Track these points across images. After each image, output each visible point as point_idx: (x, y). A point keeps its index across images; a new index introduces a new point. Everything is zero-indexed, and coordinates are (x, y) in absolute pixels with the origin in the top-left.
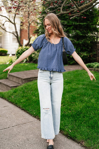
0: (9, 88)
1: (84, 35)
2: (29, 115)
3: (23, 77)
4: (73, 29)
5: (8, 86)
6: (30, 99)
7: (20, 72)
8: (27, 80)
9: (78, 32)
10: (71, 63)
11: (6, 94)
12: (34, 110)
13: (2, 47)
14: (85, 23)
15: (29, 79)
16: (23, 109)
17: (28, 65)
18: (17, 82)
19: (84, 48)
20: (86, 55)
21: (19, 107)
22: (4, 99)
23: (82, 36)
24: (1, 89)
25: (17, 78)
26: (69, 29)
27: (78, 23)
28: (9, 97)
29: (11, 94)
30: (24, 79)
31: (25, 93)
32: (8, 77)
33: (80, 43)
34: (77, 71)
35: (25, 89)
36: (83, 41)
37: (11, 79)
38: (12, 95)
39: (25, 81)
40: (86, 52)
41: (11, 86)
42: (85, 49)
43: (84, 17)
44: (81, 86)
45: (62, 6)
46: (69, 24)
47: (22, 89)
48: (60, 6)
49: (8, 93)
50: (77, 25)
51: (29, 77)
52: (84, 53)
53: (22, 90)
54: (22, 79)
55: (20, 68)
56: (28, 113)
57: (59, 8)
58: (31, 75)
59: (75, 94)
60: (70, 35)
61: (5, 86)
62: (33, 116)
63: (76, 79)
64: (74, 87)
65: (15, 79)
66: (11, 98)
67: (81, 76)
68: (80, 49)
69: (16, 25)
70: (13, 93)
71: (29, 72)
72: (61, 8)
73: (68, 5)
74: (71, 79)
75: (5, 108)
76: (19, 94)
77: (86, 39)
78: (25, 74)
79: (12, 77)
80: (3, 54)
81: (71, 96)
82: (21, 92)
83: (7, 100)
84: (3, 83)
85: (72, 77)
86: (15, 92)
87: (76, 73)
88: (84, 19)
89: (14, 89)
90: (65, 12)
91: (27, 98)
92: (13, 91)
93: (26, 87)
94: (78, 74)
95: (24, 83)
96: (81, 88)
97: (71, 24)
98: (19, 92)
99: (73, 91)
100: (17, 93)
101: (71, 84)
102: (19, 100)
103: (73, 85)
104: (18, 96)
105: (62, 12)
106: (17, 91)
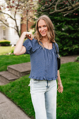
0: (8, 81)
1: (75, 29)
2: (25, 114)
3: (21, 70)
4: (66, 24)
5: (7, 79)
6: (26, 96)
7: (18, 65)
8: (24, 73)
9: (70, 27)
11: (5, 88)
12: (30, 109)
13: (6, 39)
14: (76, 19)
15: (26, 73)
16: (19, 107)
17: (26, 56)
18: (16, 74)
19: (75, 41)
20: (77, 47)
21: (16, 104)
22: (2, 93)
23: (74, 30)
24: (1, 81)
25: (16, 71)
26: (62, 24)
27: (69, 19)
28: (7, 92)
29: (9, 88)
30: (22, 73)
31: (22, 88)
32: (8, 69)
33: (72, 36)
34: (70, 63)
35: (22, 83)
36: (74, 35)
37: (10, 71)
38: (10, 90)
39: (23, 74)
40: (77, 45)
41: (9, 79)
42: (77, 42)
43: (76, 14)
44: (75, 82)
45: (56, 5)
46: (62, 20)
47: (19, 83)
48: (55, 5)
49: (6, 87)
50: (69, 21)
51: (26, 71)
52: (75, 46)
53: (19, 85)
54: (19, 72)
55: (19, 59)
56: (24, 112)
57: (54, 6)
58: (28, 68)
59: (70, 91)
60: (63, 29)
61: (4, 79)
62: (29, 116)
63: (70, 73)
64: (68, 83)
65: (13, 72)
66: (9, 94)
67: (74, 69)
68: (71, 42)
69: (17, 21)
70: (11, 87)
71: (26, 65)
72: (55, 6)
73: (61, 3)
74: (65, 73)
75: (2, 104)
76: (16, 88)
77: (77, 33)
78: (23, 67)
79: (11, 70)
80: (7, 45)
81: (66, 94)
82: (18, 87)
83: (5, 95)
84: (3, 75)
85: (66, 70)
86: (13, 86)
87: (69, 66)
88: (75, 15)
89: (12, 83)
90: (59, 11)
91: (23, 93)
92: (11, 85)
93: (23, 80)
94: (72, 67)
95: (22, 76)
96: (75, 84)
97: (64, 20)
98: (16, 86)
99: (68, 88)
100: (15, 87)
101: (65, 79)
102: (16, 95)
103: (68, 80)
104: (15, 91)
105: (56, 10)
106: (15, 85)
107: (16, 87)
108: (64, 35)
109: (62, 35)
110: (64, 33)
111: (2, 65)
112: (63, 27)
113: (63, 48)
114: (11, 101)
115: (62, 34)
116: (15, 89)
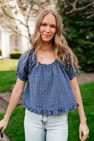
4: (91, 31)
10: (89, 70)
32: (12, 89)
45: (76, 1)
57: (73, 3)
60: (88, 37)
74: (89, 97)
84: (4, 98)
86: (14, 115)
90: (79, 9)
97: (88, 25)
98: (19, 115)
99: (92, 123)
100: (17, 116)
101: (88, 107)
102: (16, 130)
103: (92, 108)
104: (17, 122)
105: (75, 9)
106: (17, 113)
107: (19, 117)
108: (88, 45)
109: (85, 45)
110: (89, 42)
111: (6, 84)
112: (87, 34)
113: (86, 62)
114: (8, 139)
115: (86, 43)
116: (16, 119)
